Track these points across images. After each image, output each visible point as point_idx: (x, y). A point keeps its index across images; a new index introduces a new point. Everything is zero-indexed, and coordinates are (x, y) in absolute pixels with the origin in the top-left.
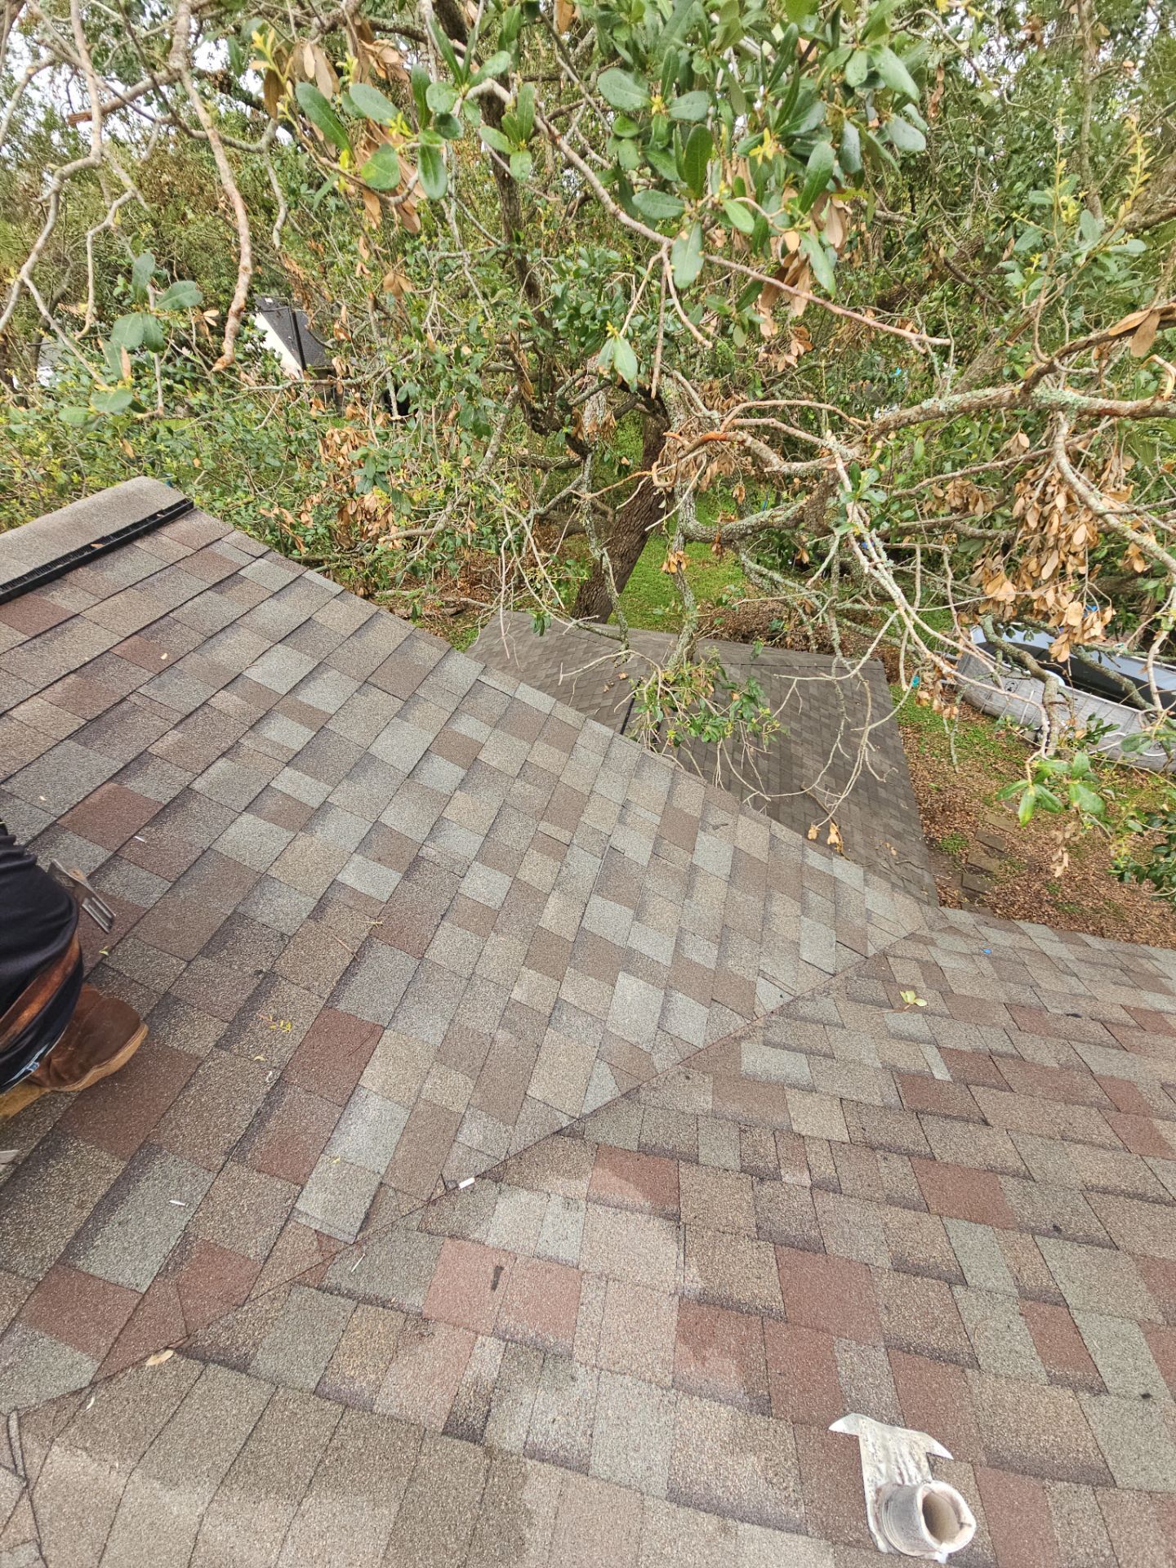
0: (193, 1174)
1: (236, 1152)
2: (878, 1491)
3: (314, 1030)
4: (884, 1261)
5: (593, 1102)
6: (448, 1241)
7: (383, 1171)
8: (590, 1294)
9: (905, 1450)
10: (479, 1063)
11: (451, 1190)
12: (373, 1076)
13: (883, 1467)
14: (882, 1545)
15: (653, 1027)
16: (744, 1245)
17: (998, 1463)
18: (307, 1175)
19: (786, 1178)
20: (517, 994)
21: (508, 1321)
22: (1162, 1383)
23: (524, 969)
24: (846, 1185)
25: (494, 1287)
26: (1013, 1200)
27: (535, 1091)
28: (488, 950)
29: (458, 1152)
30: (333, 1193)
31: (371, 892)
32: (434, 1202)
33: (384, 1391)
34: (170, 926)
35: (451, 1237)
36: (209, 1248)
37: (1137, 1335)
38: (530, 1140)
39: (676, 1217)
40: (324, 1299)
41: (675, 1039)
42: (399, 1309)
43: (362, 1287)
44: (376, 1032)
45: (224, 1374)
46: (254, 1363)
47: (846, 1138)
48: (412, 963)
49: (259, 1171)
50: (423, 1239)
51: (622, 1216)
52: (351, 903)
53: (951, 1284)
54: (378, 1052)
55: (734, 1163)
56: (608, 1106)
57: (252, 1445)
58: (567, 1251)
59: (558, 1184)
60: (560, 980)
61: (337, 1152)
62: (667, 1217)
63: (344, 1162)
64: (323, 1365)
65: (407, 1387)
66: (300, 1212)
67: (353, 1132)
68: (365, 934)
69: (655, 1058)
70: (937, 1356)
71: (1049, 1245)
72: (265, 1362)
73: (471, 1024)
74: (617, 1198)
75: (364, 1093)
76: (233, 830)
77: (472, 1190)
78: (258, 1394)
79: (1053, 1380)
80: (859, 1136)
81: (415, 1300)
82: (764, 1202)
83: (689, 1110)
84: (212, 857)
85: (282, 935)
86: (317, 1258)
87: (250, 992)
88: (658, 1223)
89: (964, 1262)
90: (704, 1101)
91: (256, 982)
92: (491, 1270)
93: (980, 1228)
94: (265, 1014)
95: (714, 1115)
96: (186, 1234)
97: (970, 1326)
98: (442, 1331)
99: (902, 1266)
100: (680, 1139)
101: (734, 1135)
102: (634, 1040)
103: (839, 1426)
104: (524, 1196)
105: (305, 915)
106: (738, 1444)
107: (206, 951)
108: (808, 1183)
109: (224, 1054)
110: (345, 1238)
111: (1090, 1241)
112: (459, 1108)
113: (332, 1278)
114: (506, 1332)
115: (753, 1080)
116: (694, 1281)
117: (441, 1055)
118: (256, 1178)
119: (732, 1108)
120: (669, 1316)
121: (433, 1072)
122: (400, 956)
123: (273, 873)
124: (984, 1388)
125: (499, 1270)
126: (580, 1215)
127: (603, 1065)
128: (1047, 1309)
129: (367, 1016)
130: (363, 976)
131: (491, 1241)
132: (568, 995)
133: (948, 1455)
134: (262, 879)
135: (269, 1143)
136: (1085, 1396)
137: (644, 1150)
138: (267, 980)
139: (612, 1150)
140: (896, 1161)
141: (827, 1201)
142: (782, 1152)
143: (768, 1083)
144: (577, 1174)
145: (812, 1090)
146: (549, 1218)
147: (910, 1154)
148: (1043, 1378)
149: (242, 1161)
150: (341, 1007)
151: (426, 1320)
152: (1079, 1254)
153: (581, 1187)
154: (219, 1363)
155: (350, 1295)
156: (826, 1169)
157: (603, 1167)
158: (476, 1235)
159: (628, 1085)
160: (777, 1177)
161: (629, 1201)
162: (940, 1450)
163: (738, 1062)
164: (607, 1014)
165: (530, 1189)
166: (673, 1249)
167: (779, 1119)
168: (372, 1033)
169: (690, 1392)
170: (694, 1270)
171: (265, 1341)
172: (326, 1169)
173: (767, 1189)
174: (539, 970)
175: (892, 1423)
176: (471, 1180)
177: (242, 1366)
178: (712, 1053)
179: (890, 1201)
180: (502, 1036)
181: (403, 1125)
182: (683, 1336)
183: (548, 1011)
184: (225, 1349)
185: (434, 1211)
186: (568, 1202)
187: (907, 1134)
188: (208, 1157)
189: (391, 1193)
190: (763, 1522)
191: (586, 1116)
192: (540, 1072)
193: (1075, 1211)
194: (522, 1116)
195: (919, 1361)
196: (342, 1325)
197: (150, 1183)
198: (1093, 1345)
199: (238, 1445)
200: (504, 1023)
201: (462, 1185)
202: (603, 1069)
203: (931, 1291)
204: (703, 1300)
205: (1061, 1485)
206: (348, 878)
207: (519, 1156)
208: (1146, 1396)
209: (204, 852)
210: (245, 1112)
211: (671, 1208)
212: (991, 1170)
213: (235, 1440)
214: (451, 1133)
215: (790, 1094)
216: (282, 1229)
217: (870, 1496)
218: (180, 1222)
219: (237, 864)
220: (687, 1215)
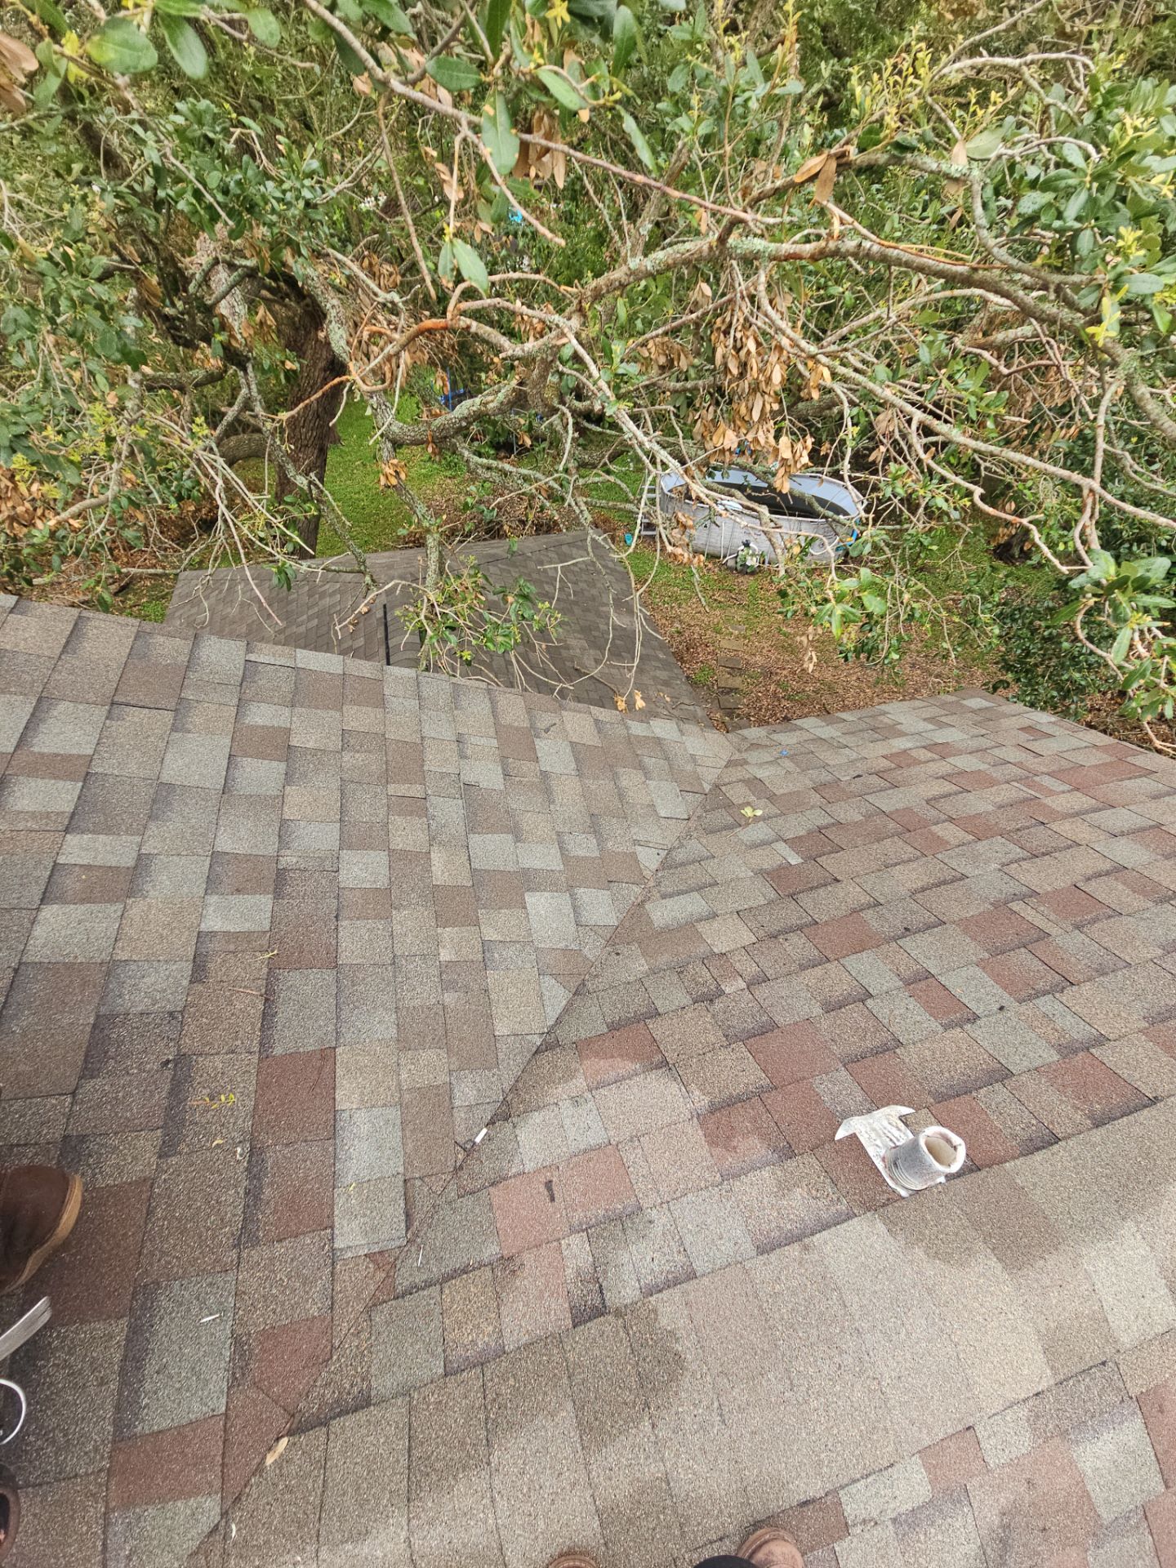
0: (210, 1284)
1: (246, 1237)
2: (883, 1159)
3: (263, 1086)
4: (817, 1010)
5: (552, 1014)
6: (491, 1189)
7: (401, 1170)
8: (630, 1157)
9: (885, 1123)
10: (441, 1032)
11: (470, 1149)
12: (347, 1096)
13: (878, 1142)
14: (904, 1193)
15: (572, 927)
16: (722, 1055)
17: (941, 1098)
18: (331, 1216)
19: (727, 991)
20: (445, 955)
21: (578, 1216)
22: (1006, 995)
23: (439, 930)
24: (770, 973)
25: (552, 1199)
26: (875, 924)
27: (501, 1029)
28: (397, 928)
29: (460, 1115)
30: (365, 1215)
31: (247, 926)
32: (461, 1168)
33: (506, 1334)
34: (21, 1068)
35: (492, 1184)
36: (267, 1335)
37: (978, 971)
38: (517, 1071)
39: (664, 1063)
40: (407, 1302)
41: (594, 928)
42: (481, 1265)
43: (436, 1271)
44: (327, 1056)
45: (349, 1421)
46: (373, 1393)
47: (754, 939)
48: (329, 976)
49: (280, 1241)
50: (468, 1201)
51: (624, 1086)
52: (232, 947)
53: (863, 1001)
54: (339, 1072)
55: (686, 1000)
56: (566, 1010)
57: (416, 1453)
58: (596, 1137)
59: (561, 1091)
60: (477, 924)
61: (350, 1178)
62: (658, 1067)
63: (360, 1184)
64: (440, 1350)
65: (524, 1315)
66: (341, 1250)
67: (355, 1154)
68: (265, 970)
69: (586, 951)
70: (876, 1052)
71: (906, 942)
72: (383, 1384)
73: (417, 1002)
74: (612, 1075)
75: (346, 1115)
76: (38, 931)
77: (488, 1138)
78: (396, 1412)
79: (946, 1027)
80: (761, 933)
81: (491, 1251)
82: (721, 1016)
83: (632, 979)
84: (31, 972)
85: (171, 1014)
86: (381, 1275)
87: (167, 1087)
88: (653, 1075)
89: (864, 982)
90: (641, 966)
91: (169, 1074)
92: (542, 1189)
93: (864, 954)
94: (198, 1098)
95: (653, 972)
96: (237, 1341)
97: (885, 1021)
98: (528, 1258)
99: (830, 1007)
100: (638, 1004)
101: (675, 978)
102: (562, 945)
103: (841, 1134)
104: (537, 1117)
105: (185, 983)
106: (784, 1188)
107: (89, 1071)
108: (744, 985)
109: (174, 1160)
110: (398, 1243)
111: (929, 927)
112: (443, 1078)
113: (403, 1281)
114: (581, 1224)
115: (667, 930)
116: (701, 1101)
117: (404, 1043)
118: (280, 1249)
119: (664, 959)
120: (696, 1134)
121: (403, 1062)
122: (313, 974)
123: (122, 956)
124: (909, 1055)
125: (549, 1185)
126: (590, 1104)
127: (547, 978)
128: (922, 985)
129: (311, 1045)
130: (284, 1012)
131: (529, 1166)
132: (490, 934)
133: (911, 1111)
134: (111, 968)
135: (275, 1212)
136: (968, 1027)
137: (613, 1027)
138: (181, 1069)
139: (589, 1041)
140: (794, 938)
141: (762, 992)
142: (716, 973)
143: (680, 928)
144: (570, 1075)
145: (715, 915)
146: (567, 1122)
147: (800, 928)
148: (940, 1029)
149: (255, 1242)
150: (278, 1051)
151: (511, 1259)
152: (926, 939)
153: (579, 1083)
154: (339, 1415)
155: (429, 1284)
156: (751, 969)
157: (588, 1057)
158: (514, 1170)
159: (573, 986)
160: (721, 993)
161: (622, 1072)
162: (905, 1110)
163: (650, 922)
164: (530, 935)
165: (538, 1109)
166: (674, 1087)
167: (702, 949)
168: (323, 1058)
169: (737, 1176)
170: (697, 1093)
171: (373, 1370)
172: (345, 1201)
173: (718, 1005)
174: (453, 925)
175: (869, 1111)
176: (484, 1131)
177: (364, 1402)
178: (627, 924)
179: (803, 968)
180: (449, 998)
181: (398, 1122)
182: (712, 1141)
183: (480, 956)
184: (337, 1401)
185: (464, 1174)
186: (576, 1101)
187: (790, 914)
188: (217, 1261)
189: (418, 1183)
190: (826, 1227)
191: (553, 1027)
192: (498, 1010)
193: (913, 912)
194: (501, 1056)
195: (867, 1062)
196: (438, 1310)
197: (167, 1318)
198: (957, 992)
199: (404, 1462)
200: (447, 986)
201: (478, 1140)
202: (549, 981)
203: (854, 1012)
204: (713, 1109)
205: (983, 1091)
206: (214, 922)
207: (514, 1089)
208: (1001, 1008)
209: (16, 971)
210: (233, 1201)
211: (657, 1058)
212: (854, 911)
213: (398, 1461)
214: (446, 1104)
215: (700, 927)
216: (332, 1274)
217: (880, 1165)
218: (224, 1332)
219: (69, 966)
220: (671, 1057)
